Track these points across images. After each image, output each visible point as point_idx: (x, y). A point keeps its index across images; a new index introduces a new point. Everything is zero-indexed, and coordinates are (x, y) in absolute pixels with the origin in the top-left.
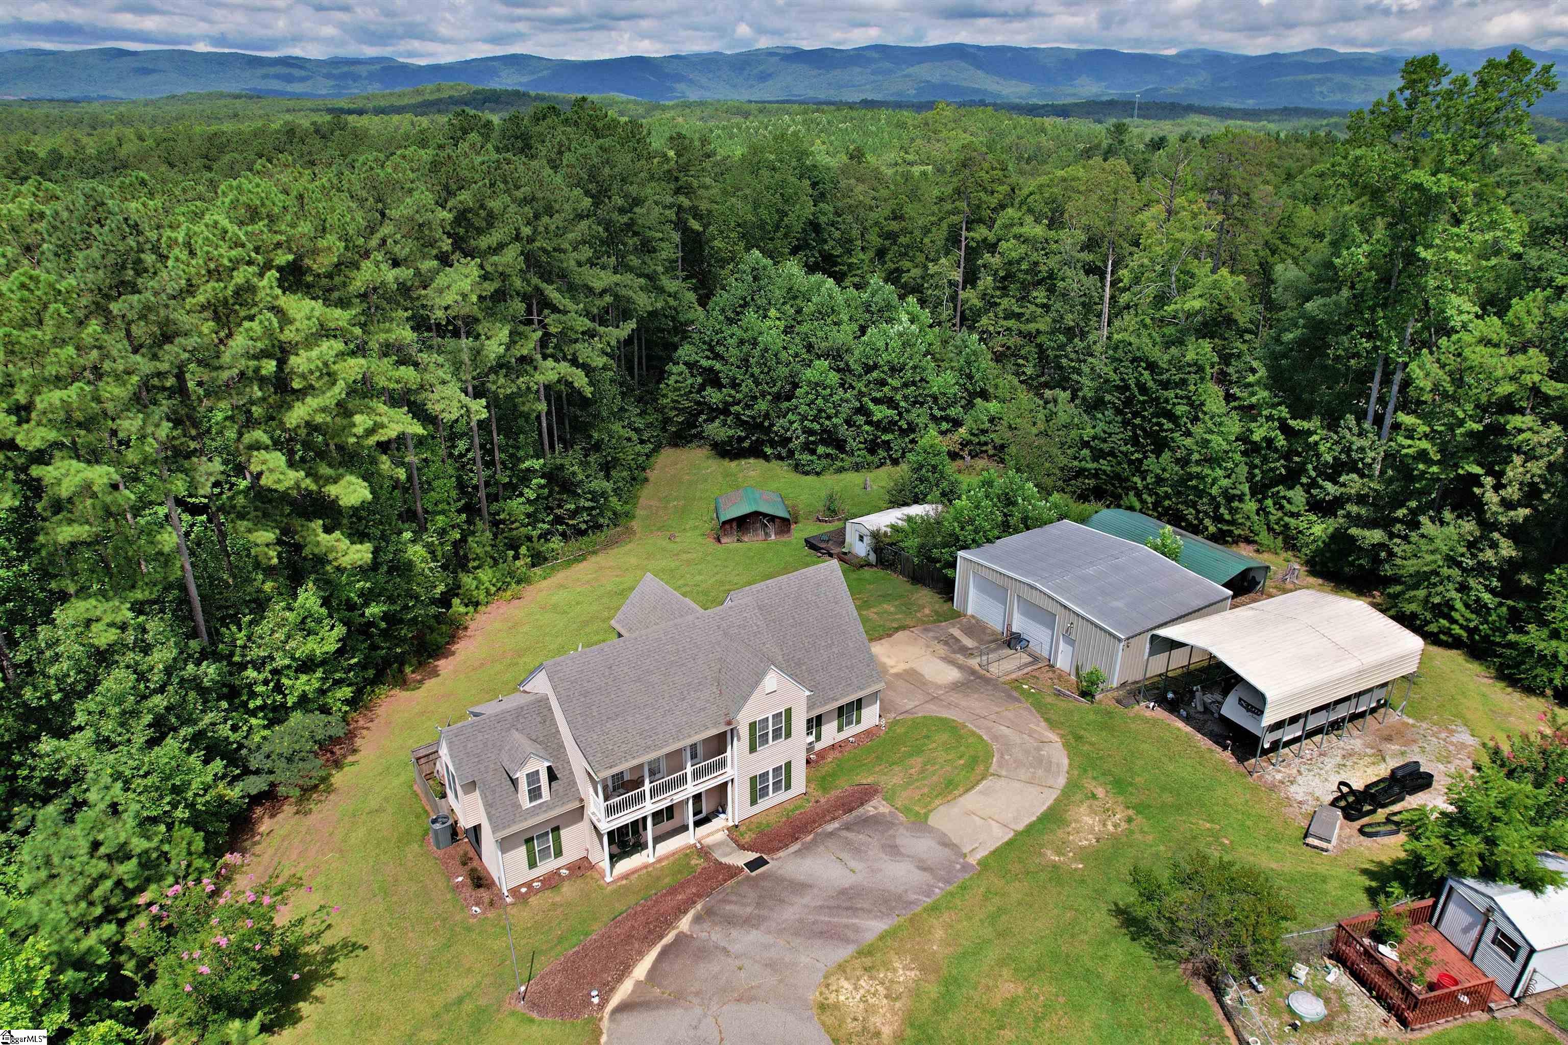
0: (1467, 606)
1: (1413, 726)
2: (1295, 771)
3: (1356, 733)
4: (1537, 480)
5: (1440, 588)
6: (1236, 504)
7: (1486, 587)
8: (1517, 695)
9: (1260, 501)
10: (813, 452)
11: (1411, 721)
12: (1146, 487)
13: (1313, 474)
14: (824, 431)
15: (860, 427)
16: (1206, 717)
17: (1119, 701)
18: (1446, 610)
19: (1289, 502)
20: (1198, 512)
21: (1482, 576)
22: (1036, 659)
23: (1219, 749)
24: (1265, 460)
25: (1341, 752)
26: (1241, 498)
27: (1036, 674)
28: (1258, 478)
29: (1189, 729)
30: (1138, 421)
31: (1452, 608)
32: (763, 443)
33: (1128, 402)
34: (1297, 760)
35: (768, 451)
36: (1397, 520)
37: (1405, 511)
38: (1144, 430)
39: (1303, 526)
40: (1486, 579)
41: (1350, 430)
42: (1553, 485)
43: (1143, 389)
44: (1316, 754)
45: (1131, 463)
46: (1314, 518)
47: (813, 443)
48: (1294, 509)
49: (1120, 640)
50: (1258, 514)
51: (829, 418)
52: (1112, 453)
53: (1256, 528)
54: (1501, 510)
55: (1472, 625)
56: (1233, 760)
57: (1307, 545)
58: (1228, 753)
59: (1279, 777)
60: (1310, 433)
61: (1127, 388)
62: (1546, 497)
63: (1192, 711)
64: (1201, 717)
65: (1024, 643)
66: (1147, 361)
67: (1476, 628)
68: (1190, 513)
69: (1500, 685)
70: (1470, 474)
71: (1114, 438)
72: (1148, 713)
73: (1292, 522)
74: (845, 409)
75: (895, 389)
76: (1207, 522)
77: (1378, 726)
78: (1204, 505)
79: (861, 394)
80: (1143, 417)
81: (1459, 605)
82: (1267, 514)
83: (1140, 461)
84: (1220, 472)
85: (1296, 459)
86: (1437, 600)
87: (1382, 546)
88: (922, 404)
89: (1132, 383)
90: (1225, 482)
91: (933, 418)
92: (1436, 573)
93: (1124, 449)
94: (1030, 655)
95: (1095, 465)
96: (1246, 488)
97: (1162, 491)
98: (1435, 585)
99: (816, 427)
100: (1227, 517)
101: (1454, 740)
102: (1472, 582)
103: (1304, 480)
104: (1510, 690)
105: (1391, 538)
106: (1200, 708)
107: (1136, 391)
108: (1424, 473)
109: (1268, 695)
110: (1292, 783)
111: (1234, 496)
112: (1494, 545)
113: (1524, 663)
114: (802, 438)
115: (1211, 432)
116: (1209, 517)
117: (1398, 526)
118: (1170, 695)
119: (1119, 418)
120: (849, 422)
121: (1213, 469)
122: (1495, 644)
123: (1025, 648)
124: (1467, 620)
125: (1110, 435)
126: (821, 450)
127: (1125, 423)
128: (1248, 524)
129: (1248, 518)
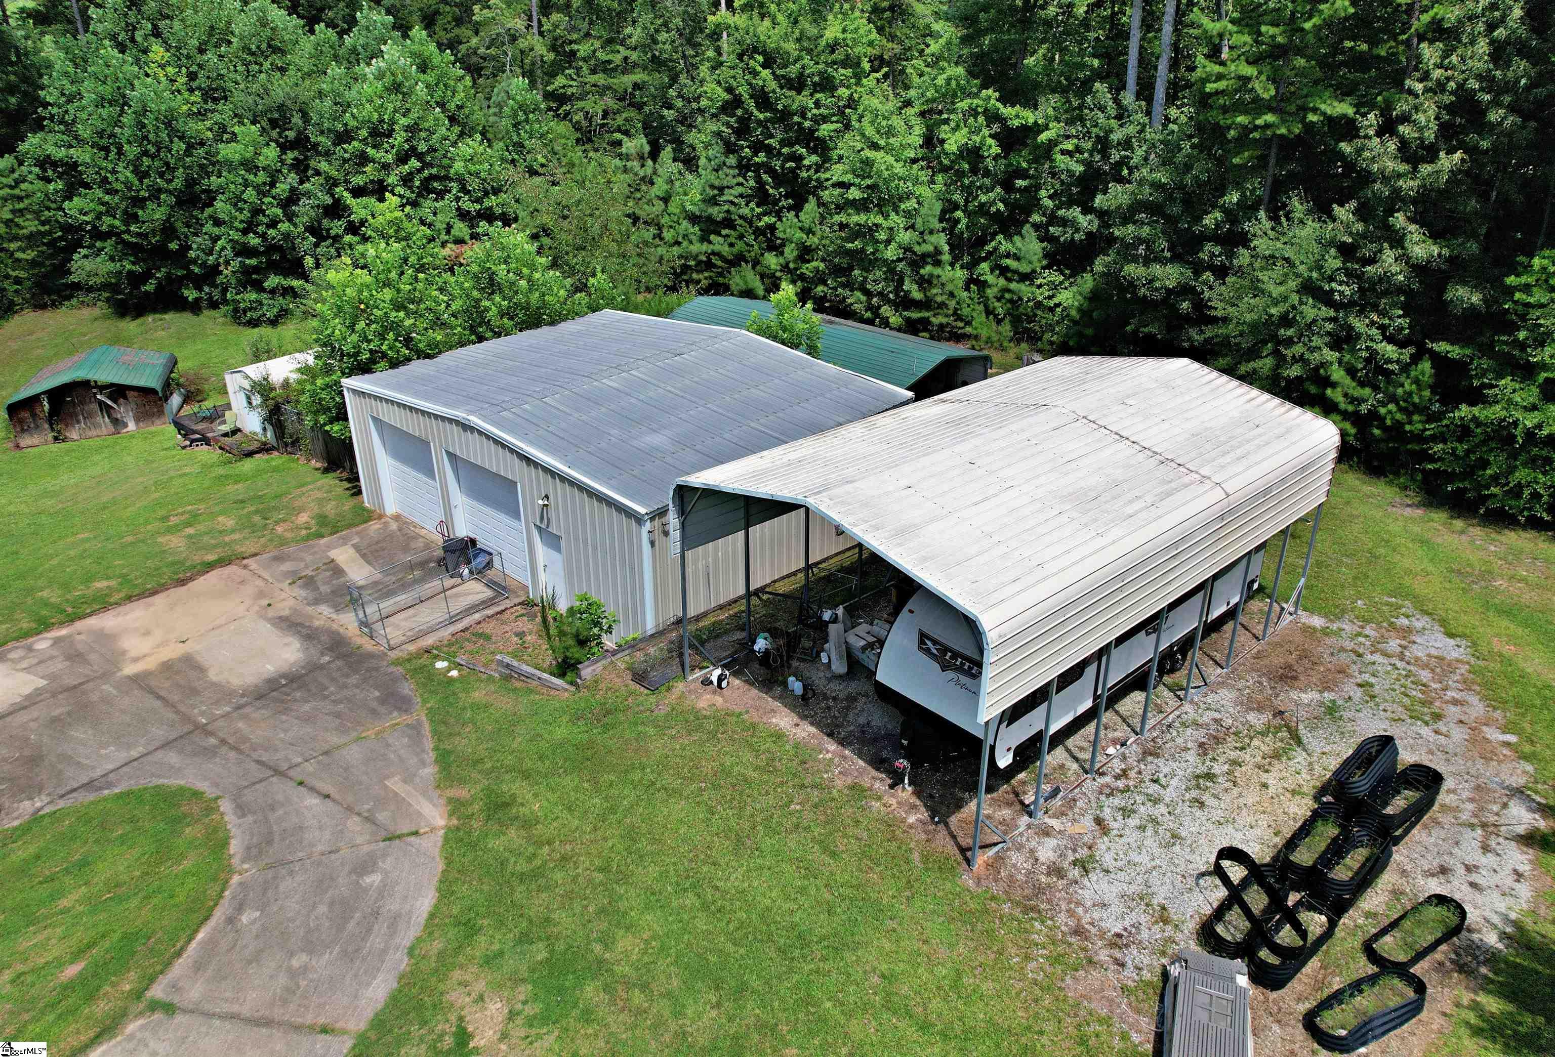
0: (1351, 372)
1: (1326, 632)
2: (1088, 823)
3: (1214, 673)
4: (1474, 84)
5: (1298, 349)
6: (927, 270)
7: (1382, 328)
8: (1477, 532)
9: (971, 266)
10: (259, 287)
11: (1317, 621)
12: (785, 268)
13: (1049, 203)
14: (272, 248)
15: (337, 238)
16: (853, 687)
17: (640, 677)
18: (1313, 389)
19: (1017, 258)
20: (868, 294)
21: (1375, 308)
22: (500, 589)
23: (878, 782)
24: (969, 192)
25: (1191, 736)
26: (935, 258)
27: (487, 628)
28: (962, 225)
29: (806, 731)
30: (761, 158)
31: (1327, 382)
32: (180, 282)
33: (742, 130)
34: (1091, 785)
35: (191, 294)
36: (1204, 237)
37: (1218, 215)
38: (771, 171)
39: (1041, 295)
40: (1383, 314)
41: (1103, 109)
42: (1509, 87)
43: (763, 99)
44: (1133, 750)
45: (758, 232)
46: (1057, 277)
47: (256, 269)
48: (1024, 268)
49: (639, 519)
50: (967, 289)
51: (273, 224)
52: (728, 223)
53: (966, 311)
54: (1403, 167)
55: (1364, 409)
56: (918, 816)
57: (1051, 328)
58: (906, 791)
59: (1047, 851)
60: (1037, 129)
61: (737, 102)
62: (1494, 116)
63: (818, 678)
64: (838, 689)
65: (482, 560)
66: (764, 53)
67: (1373, 415)
68: (856, 300)
69: (1439, 517)
70: (1330, 120)
71: (728, 195)
72: (706, 701)
73: (1024, 289)
74: (305, 210)
75: (386, 167)
76: (886, 311)
77: (1256, 646)
78: (877, 280)
79: (331, 184)
80: (769, 150)
81: (1338, 374)
82: (982, 285)
83: (772, 228)
84: (896, 220)
85: (1020, 183)
86: (1295, 371)
87: (1185, 290)
88: (440, 195)
89: (743, 90)
90: (905, 237)
91: (463, 215)
92: (1286, 321)
93: (745, 211)
94: (491, 584)
95: (705, 247)
96: (941, 240)
97: (807, 269)
98: (1289, 342)
99: (254, 240)
100: (917, 295)
101: (1418, 652)
102: (1359, 324)
103: (1036, 218)
104: (1459, 524)
105: (1197, 273)
106: (839, 667)
107: (751, 105)
108: (1246, 130)
109: (987, 622)
110: (1084, 866)
111: (924, 256)
112: (1397, 240)
113: (1485, 464)
114: (235, 264)
115: (875, 146)
116: (888, 301)
117: (1208, 247)
118: (761, 644)
119: (732, 160)
120: (314, 230)
121: (886, 217)
122: (1419, 438)
123: (479, 573)
124: (1353, 400)
125: (721, 189)
126: (273, 281)
127: (743, 167)
128: (952, 304)
129: (952, 295)
